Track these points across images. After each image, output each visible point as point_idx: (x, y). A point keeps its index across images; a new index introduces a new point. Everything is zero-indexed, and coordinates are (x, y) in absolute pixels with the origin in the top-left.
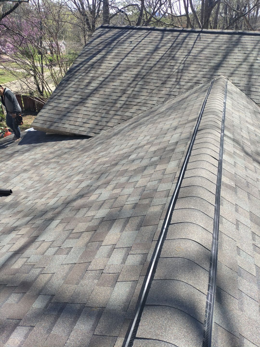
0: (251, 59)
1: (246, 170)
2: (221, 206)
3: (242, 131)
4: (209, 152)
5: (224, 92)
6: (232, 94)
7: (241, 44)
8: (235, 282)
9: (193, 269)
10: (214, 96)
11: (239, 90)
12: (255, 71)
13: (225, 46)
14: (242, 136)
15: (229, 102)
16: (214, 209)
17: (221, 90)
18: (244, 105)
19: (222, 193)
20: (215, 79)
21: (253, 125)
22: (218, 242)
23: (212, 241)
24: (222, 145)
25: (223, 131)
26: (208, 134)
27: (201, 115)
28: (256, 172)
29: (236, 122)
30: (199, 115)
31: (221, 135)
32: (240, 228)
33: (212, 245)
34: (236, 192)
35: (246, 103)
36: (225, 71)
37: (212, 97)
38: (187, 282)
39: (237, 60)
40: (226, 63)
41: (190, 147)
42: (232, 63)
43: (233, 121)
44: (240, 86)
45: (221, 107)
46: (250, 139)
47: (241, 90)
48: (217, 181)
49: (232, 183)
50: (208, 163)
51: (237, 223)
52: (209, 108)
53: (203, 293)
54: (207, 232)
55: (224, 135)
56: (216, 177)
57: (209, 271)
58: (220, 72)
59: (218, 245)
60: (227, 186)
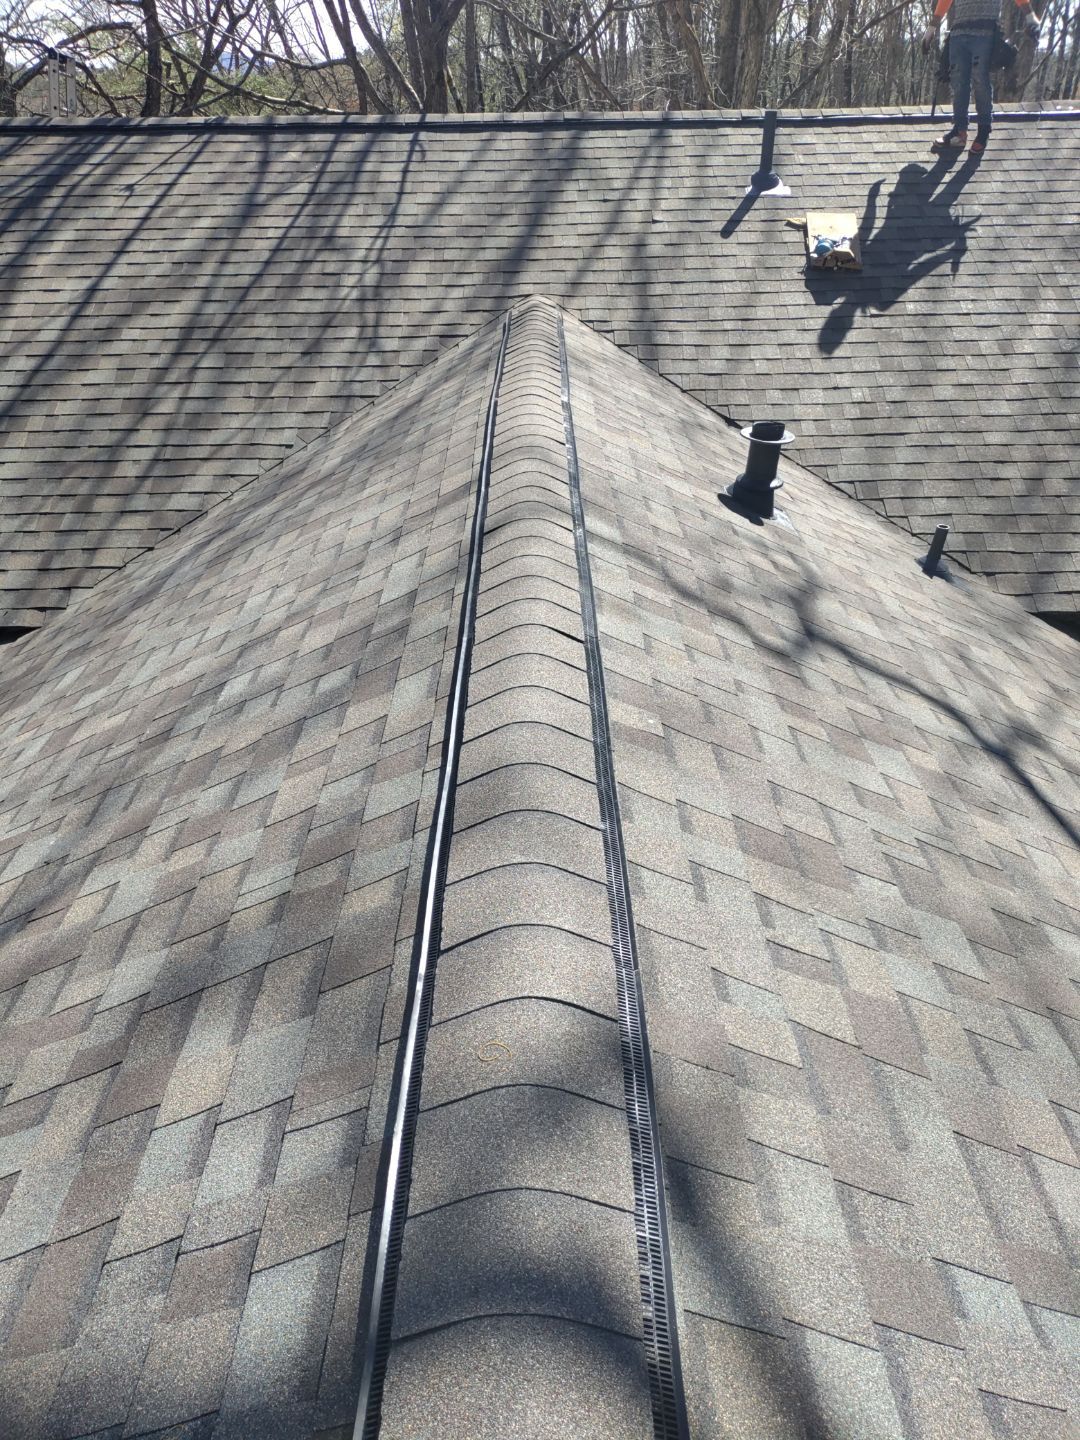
0: (633, 220)
1: (691, 657)
2: (625, 825)
3: (649, 509)
4: (540, 613)
5: (558, 363)
6: (588, 368)
7: (583, 163)
8: (730, 1113)
9: (562, 1122)
10: (521, 384)
11: (612, 346)
12: (654, 264)
13: (526, 176)
14: (655, 529)
15: (582, 400)
16: (601, 844)
17: (542, 355)
18: (641, 404)
19: (622, 771)
20: (515, 313)
21: (686, 477)
22: (638, 974)
23: (614, 976)
24: (585, 577)
25: (579, 520)
26: (523, 542)
27: (487, 466)
28: (728, 657)
29: (624, 475)
30: (478, 467)
31: (576, 538)
32: (709, 893)
33: (620, 994)
34: (670, 753)
35: (648, 396)
36: (546, 277)
37: (515, 386)
38: (547, 1187)
39: (581, 229)
40: (543, 243)
41: (468, 607)
42: (565, 244)
43: (611, 476)
44: (612, 331)
45: (555, 425)
46: (685, 532)
47: (619, 346)
48: (594, 726)
49: (651, 721)
50: (546, 661)
51: (695, 876)
52: (509, 434)
53: (620, 1209)
54: (591, 944)
55: (589, 535)
56: (588, 710)
57: (624, 1106)
58: (530, 279)
59: (639, 985)
60: (636, 737)
